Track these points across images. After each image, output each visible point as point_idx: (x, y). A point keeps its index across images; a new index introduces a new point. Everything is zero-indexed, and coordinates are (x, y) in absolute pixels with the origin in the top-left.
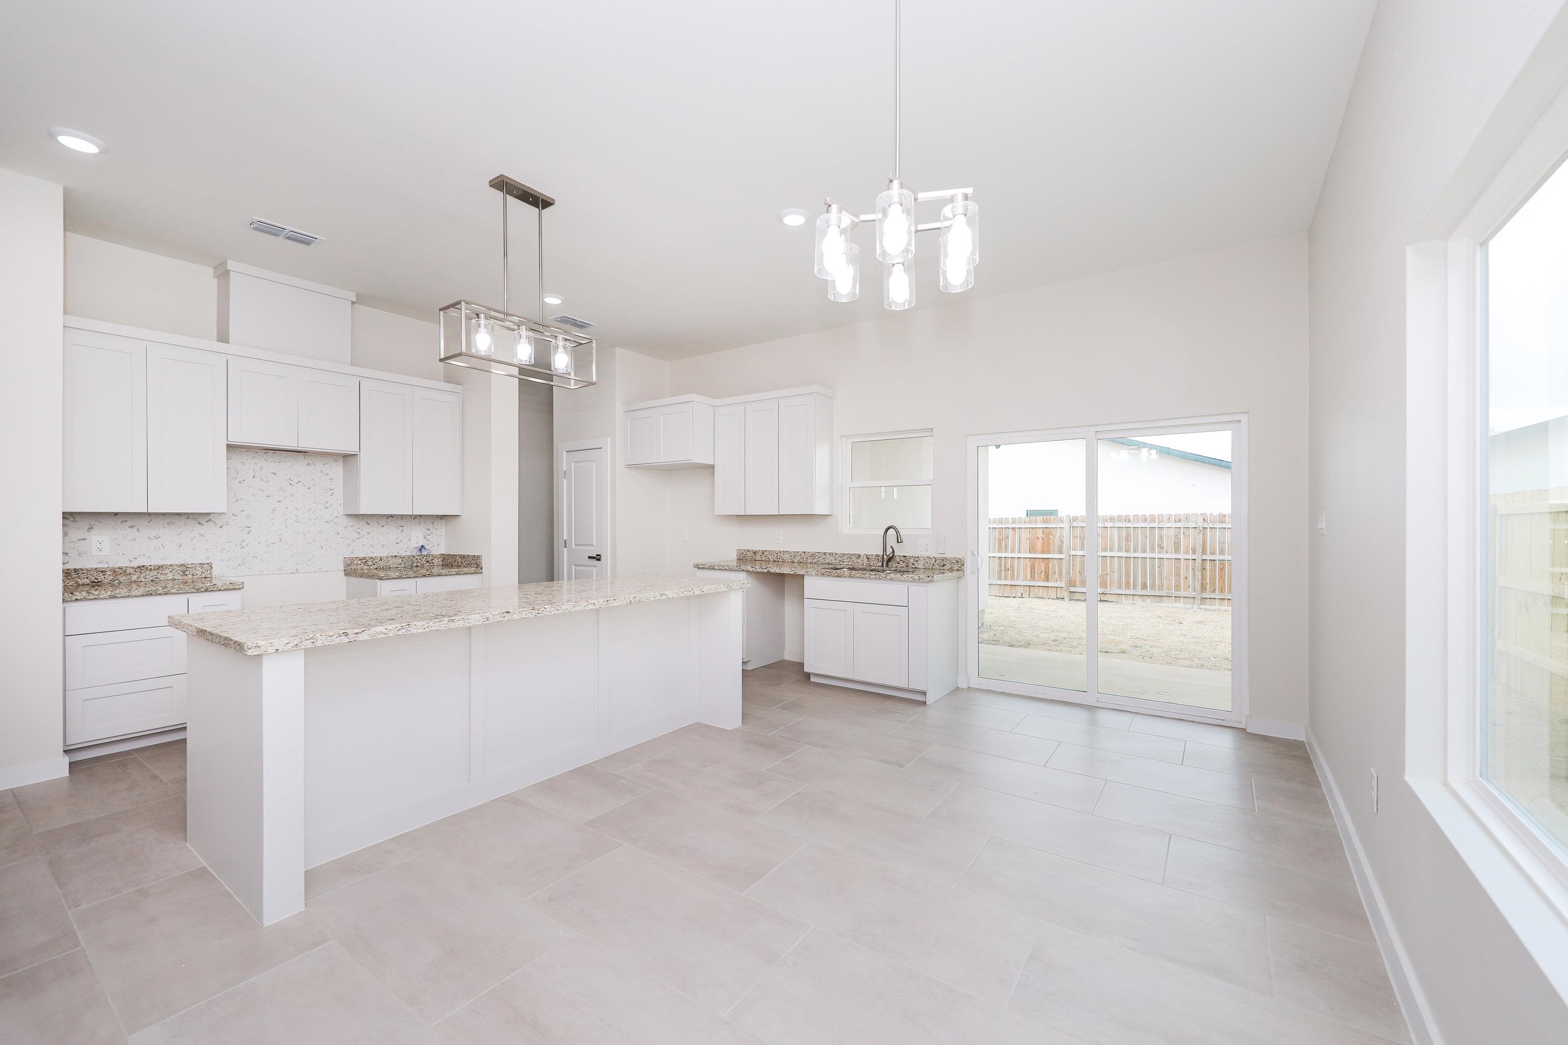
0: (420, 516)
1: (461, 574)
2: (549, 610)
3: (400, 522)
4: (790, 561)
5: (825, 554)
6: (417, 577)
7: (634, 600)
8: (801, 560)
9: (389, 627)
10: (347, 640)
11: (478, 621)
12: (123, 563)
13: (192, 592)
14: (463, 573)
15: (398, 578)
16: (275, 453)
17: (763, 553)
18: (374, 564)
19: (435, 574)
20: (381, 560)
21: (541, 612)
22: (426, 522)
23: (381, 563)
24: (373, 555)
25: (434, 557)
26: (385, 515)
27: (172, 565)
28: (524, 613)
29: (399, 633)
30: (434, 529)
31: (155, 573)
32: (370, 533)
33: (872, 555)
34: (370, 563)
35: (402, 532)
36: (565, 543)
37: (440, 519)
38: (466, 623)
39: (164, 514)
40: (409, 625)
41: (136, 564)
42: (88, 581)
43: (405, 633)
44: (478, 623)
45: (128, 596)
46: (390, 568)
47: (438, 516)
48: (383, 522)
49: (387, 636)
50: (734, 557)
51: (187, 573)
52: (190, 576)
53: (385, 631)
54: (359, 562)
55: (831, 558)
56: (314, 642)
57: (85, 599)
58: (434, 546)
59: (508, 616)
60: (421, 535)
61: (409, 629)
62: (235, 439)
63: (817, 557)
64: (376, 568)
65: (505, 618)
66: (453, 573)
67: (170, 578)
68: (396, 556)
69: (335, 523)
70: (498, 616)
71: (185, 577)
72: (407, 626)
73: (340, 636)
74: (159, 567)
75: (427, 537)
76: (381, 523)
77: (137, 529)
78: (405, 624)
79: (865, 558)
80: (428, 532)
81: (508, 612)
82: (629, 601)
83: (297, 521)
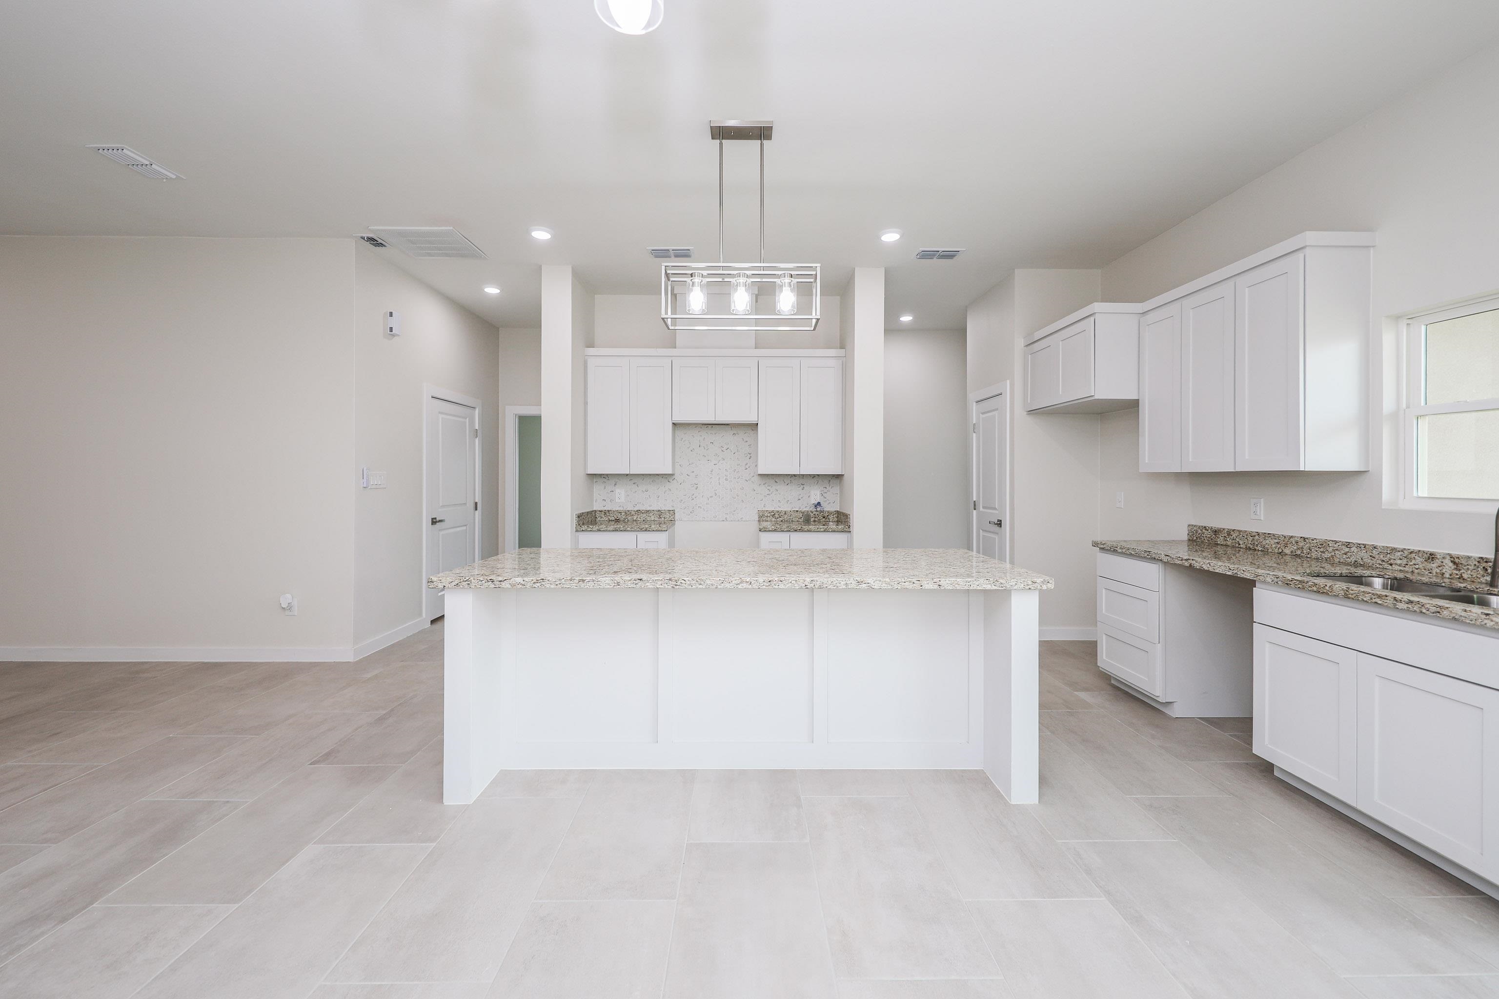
0: (818, 475)
1: (829, 531)
2: (689, 582)
3: (801, 481)
4: (1276, 551)
5: (1348, 545)
6: (789, 531)
7: (812, 585)
8: (1299, 552)
9: (526, 579)
10: (493, 586)
11: (609, 584)
12: (630, 507)
13: (638, 531)
14: (831, 530)
15: (774, 531)
16: (712, 427)
17: (1229, 534)
18: (780, 517)
19: (806, 530)
20: (785, 514)
21: (678, 584)
22: (823, 481)
23: (786, 516)
24: (780, 509)
25: (830, 513)
26: (789, 475)
27: (653, 510)
28: (660, 583)
29: (535, 586)
30: (830, 487)
31: (644, 515)
32: (777, 491)
33: (1469, 557)
34: (777, 516)
35: (803, 489)
36: (975, 505)
37: (836, 478)
38: (596, 585)
39: (650, 475)
40: (543, 579)
41: (636, 509)
42: (613, 519)
43: (540, 587)
44: (609, 587)
45: (606, 531)
46: (792, 521)
47: (833, 475)
48: (787, 481)
49: (525, 587)
50: (1183, 535)
51: (661, 516)
52: (663, 519)
53: (523, 583)
54: (769, 515)
55: (1363, 553)
56: (469, 584)
57: (586, 530)
58: (830, 503)
59: (640, 583)
60: (818, 493)
61: (543, 583)
62: (678, 419)
63: (1330, 549)
64: (782, 521)
65: (637, 585)
66: (822, 530)
67: (653, 519)
68: (797, 511)
69: (752, 482)
70: (630, 582)
71: (660, 519)
72: (542, 581)
73: (488, 581)
74: (648, 511)
75: (824, 495)
76: (785, 481)
77: (637, 485)
78: (540, 578)
79: (1447, 561)
80: (825, 490)
81: (641, 580)
82: (804, 585)
83: (726, 480)
